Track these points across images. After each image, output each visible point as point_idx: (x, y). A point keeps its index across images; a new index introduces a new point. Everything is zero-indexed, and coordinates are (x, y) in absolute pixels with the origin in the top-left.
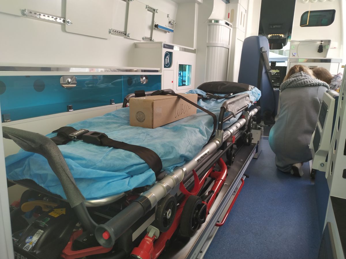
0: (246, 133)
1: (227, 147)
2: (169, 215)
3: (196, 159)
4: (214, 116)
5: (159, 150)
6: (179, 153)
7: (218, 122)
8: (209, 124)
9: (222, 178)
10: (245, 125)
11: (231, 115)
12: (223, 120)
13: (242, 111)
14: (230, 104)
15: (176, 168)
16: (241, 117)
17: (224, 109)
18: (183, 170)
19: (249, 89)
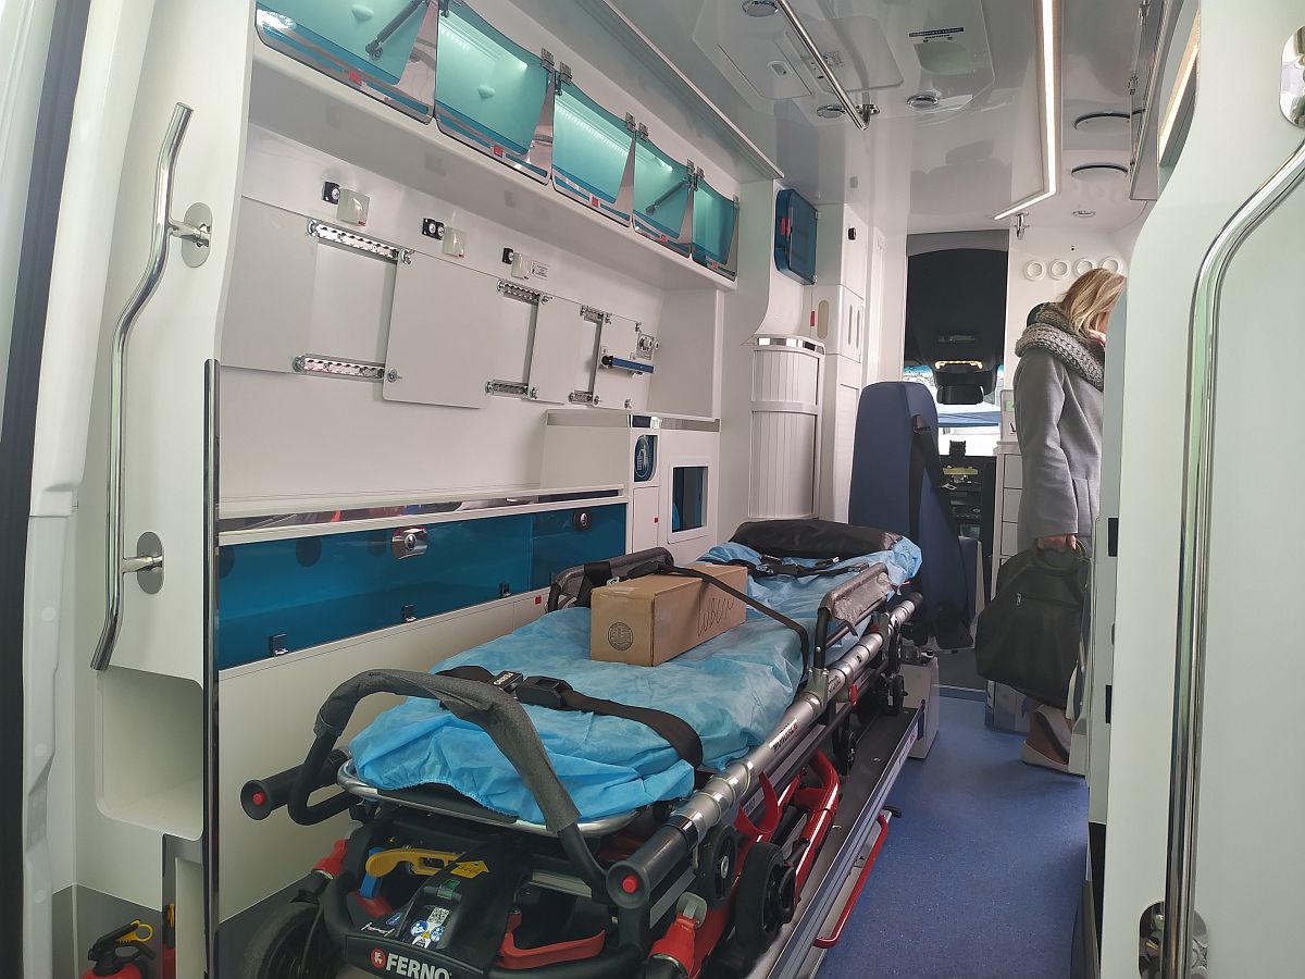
0: (883, 675)
1: (835, 716)
2: (724, 870)
3: (771, 745)
4: (802, 633)
5: (695, 718)
6: (738, 726)
7: (812, 647)
8: (790, 654)
9: (828, 807)
10: (879, 652)
11: (843, 628)
12: (825, 640)
13: (872, 612)
14: (839, 598)
15: (731, 763)
16: (870, 630)
17: (826, 613)
18: (747, 768)
19: (887, 546)
